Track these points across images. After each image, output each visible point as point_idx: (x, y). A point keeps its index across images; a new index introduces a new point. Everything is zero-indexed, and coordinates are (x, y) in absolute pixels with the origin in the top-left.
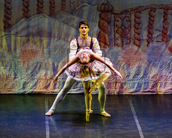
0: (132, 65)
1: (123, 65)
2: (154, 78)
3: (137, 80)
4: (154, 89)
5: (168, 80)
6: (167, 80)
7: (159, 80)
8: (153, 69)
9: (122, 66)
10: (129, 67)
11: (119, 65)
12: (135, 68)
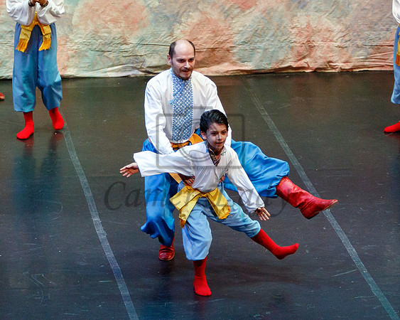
0: (250, 7)
1: (228, 6)
2: (300, 36)
3: (261, 42)
4: (302, 63)
5: (335, 39)
6: (331, 41)
7: (313, 41)
8: (299, 14)
9: (226, 8)
10: (244, 12)
11: (220, 6)
12: (258, 14)
